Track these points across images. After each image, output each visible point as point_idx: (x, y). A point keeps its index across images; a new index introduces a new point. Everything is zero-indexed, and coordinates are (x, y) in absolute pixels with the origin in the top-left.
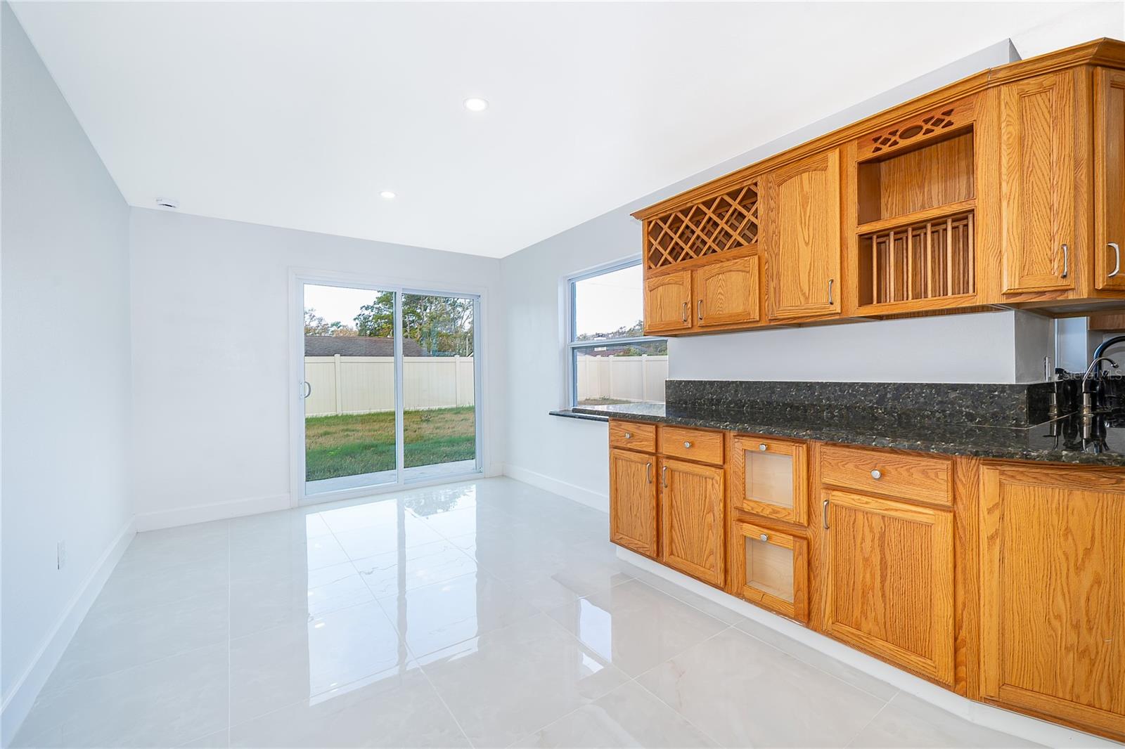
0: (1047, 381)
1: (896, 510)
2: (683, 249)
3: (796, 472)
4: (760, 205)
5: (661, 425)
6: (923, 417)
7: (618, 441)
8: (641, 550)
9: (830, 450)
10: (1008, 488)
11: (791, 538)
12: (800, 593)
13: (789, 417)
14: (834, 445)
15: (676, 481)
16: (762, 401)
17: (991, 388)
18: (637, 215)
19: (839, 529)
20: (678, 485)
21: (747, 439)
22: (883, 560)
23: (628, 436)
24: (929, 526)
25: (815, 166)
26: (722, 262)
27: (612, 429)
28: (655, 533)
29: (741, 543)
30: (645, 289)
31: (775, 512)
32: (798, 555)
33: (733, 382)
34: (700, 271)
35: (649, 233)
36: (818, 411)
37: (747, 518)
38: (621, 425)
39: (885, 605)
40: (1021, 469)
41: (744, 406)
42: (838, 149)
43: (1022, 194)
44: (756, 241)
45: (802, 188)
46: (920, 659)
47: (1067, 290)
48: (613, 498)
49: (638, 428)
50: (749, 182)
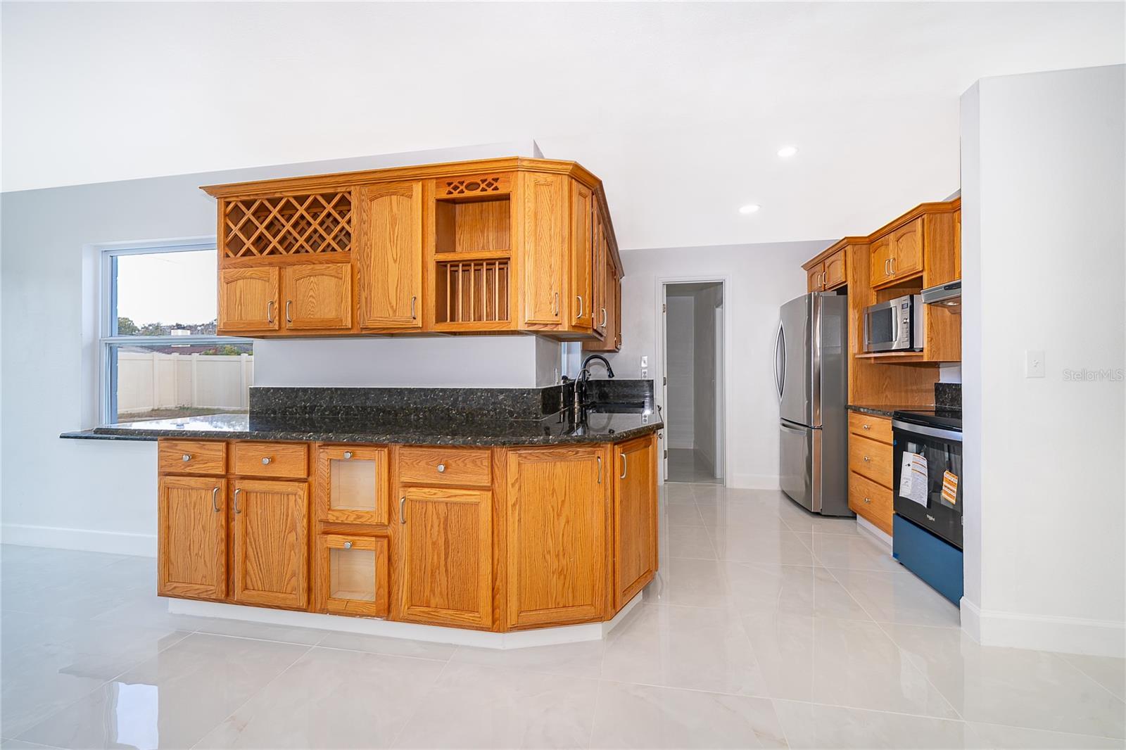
0: (556, 385)
1: (455, 496)
2: (297, 241)
3: (379, 475)
4: (353, 214)
5: (233, 441)
6: (483, 415)
7: (171, 465)
8: (203, 596)
9: (407, 451)
10: (523, 466)
11: (374, 539)
12: (381, 590)
13: (381, 421)
14: (411, 446)
15: (251, 504)
16: (357, 407)
17: (522, 391)
18: (211, 190)
19: (413, 522)
20: (254, 508)
21: (332, 448)
22: (447, 542)
23: (186, 458)
24: (477, 504)
25: (402, 191)
26: (314, 264)
27: (161, 451)
28: (223, 570)
29: (325, 556)
30: (219, 279)
31: (359, 517)
32: (380, 554)
33: (328, 389)
34: (289, 271)
35: (226, 215)
36: (407, 415)
37: (332, 529)
38: (176, 445)
39: (448, 578)
40: (530, 452)
41: (339, 413)
42: (420, 183)
43: (536, 253)
44: (350, 250)
45: (391, 208)
46: (470, 615)
47: (558, 324)
48: (162, 540)
49: (202, 447)
50: (343, 189)
